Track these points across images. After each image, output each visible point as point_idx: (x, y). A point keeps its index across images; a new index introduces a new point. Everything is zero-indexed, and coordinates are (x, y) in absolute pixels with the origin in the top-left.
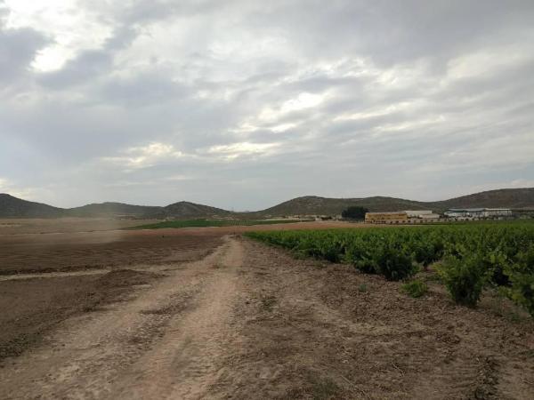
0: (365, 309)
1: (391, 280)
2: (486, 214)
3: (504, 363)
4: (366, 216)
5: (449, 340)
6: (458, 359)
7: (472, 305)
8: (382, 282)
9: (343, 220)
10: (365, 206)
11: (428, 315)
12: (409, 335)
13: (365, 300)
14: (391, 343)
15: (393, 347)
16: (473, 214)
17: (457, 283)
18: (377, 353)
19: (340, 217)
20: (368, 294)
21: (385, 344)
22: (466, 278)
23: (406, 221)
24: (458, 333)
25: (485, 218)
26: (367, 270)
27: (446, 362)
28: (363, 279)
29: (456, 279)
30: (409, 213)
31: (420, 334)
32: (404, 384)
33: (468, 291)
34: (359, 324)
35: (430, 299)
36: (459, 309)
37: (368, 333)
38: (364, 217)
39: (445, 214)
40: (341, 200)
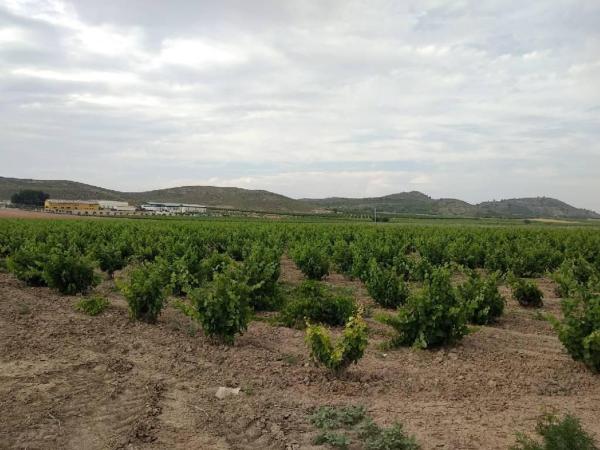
0: (24, 338)
1: (66, 294)
2: (183, 210)
3: (172, 385)
4: (47, 204)
5: (121, 368)
6: (127, 391)
7: (153, 321)
8: (54, 297)
9: (11, 207)
10: (45, 190)
11: (104, 338)
12: (76, 368)
13: (27, 326)
14: (51, 384)
15: (53, 390)
16: (170, 209)
17: (139, 298)
18: (31, 401)
19: (9, 203)
20: (32, 317)
21: (42, 387)
22: (149, 293)
23: (98, 213)
24: (131, 358)
25: (181, 214)
26: (36, 282)
27: (113, 397)
28: (28, 296)
29: (138, 295)
30: (102, 203)
31: (89, 366)
32: (59, 439)
33: (150, 306)
34: (12, 364)
35: (110, 315)
36: (138, 326)
37: (23, 374)
38: (43, 204)
39: (143, 206)
40: (12, 181)
